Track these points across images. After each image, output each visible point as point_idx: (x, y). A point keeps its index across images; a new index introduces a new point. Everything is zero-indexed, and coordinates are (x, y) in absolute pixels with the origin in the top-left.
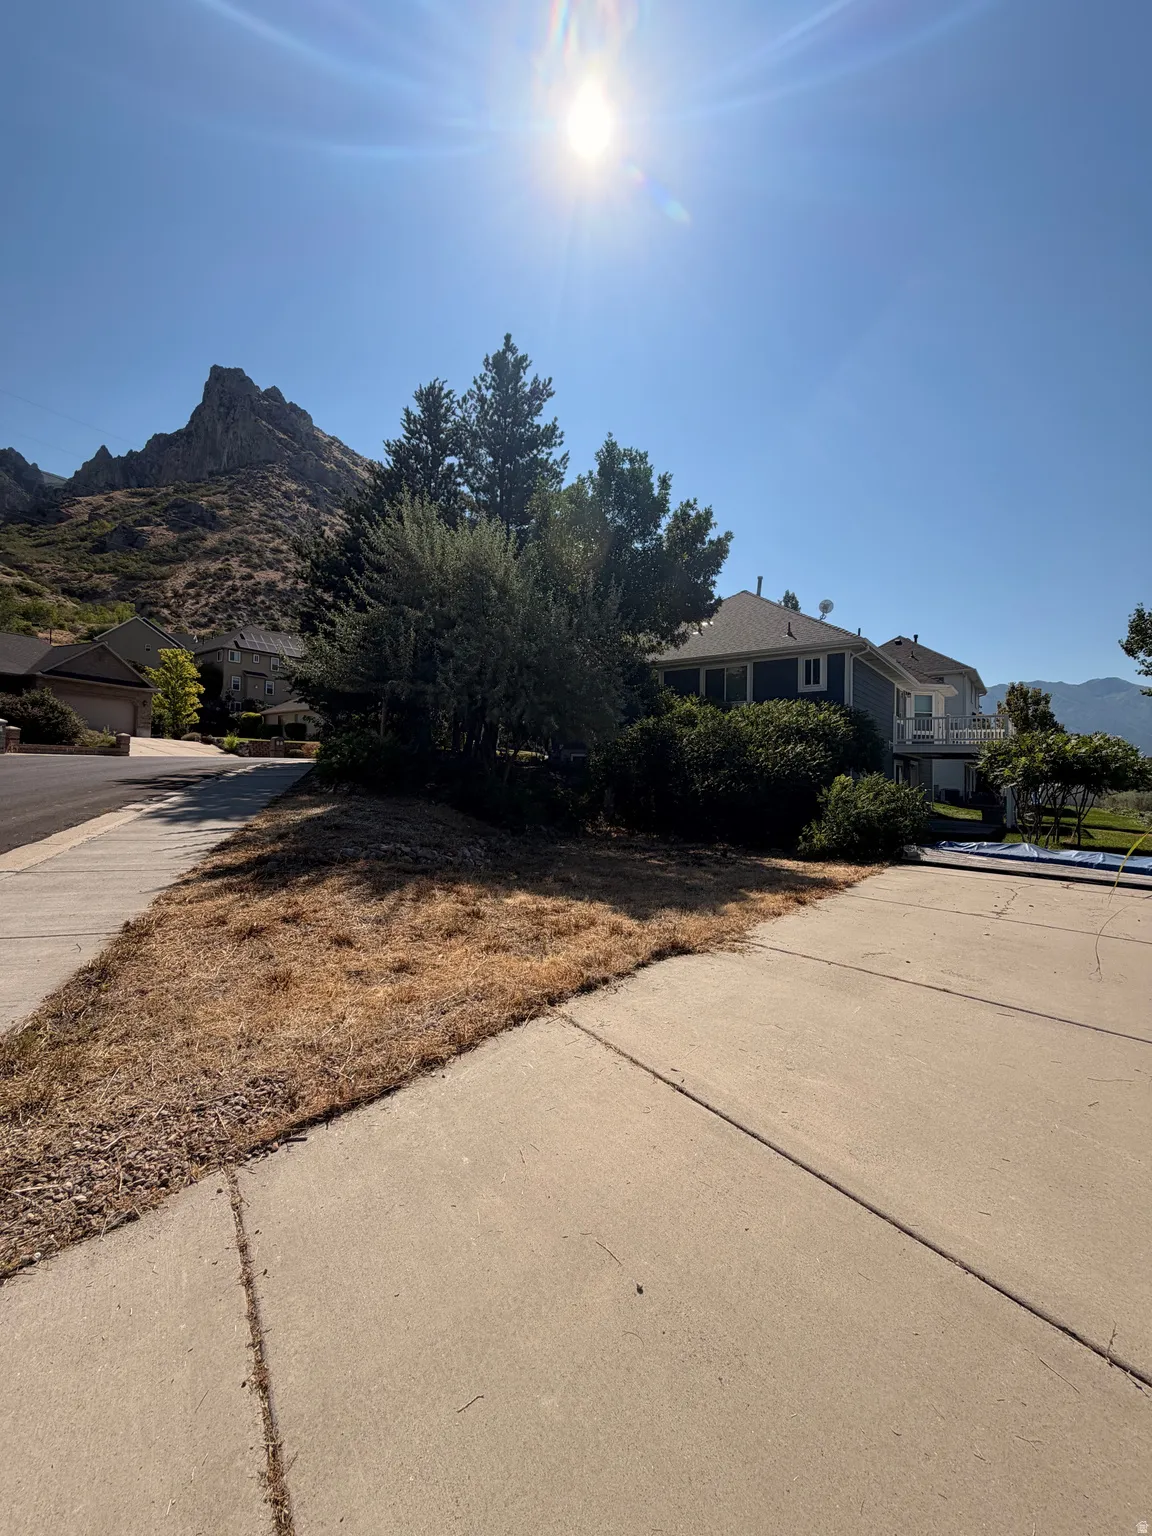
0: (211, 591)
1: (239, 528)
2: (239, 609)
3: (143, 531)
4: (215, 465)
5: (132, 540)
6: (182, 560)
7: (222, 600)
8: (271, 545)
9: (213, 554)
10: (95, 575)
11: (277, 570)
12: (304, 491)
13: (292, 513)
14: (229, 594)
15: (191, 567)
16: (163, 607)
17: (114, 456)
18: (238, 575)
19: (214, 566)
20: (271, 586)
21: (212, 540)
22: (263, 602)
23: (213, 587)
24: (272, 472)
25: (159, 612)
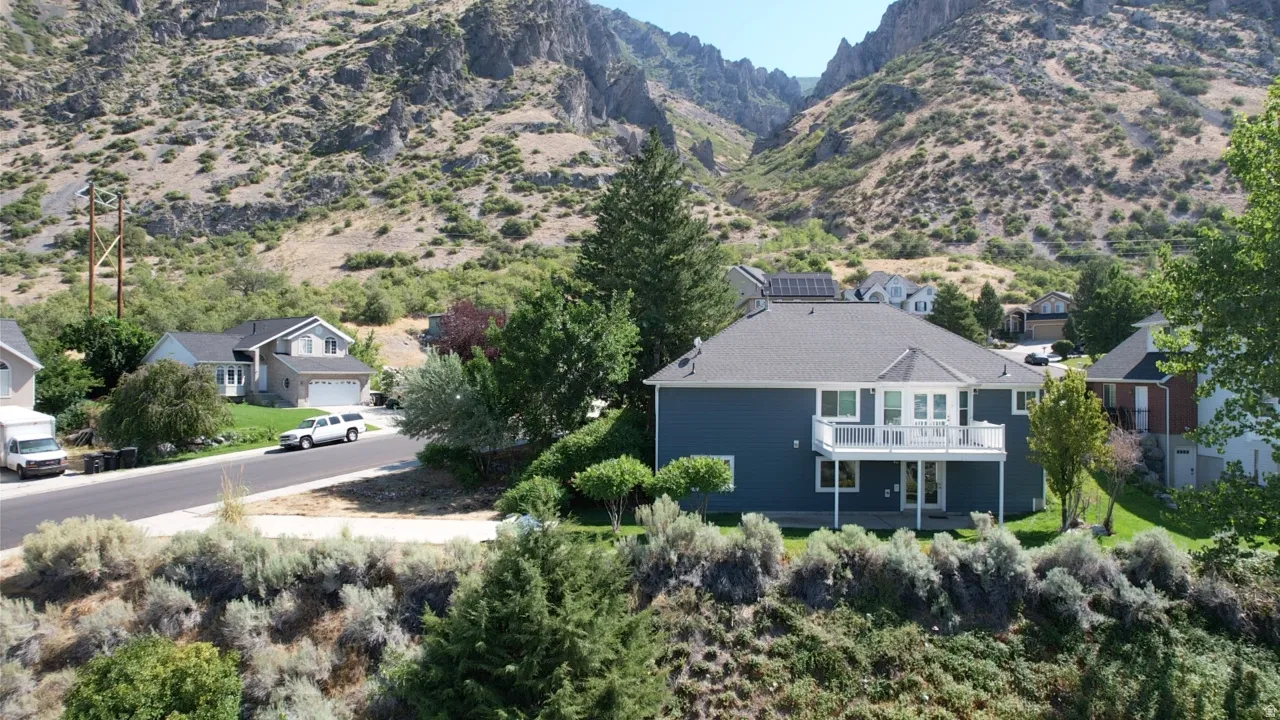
0: (899, 186)
1: (940, 99)
2: (927, 200)
3: (847, 133)
4: (939, 20)
5: (836, 144)
6: (877, 156)
7: (909, 194)
8: (974, 110)
9: (909, 138)
10: (801, 194)
11: (977, 139)
12: (1028, 20)
13: (1006, 57)
14: (917, 185)
15: (886, 159)
16: (849, 215)
17: (853, 44)
18: (930, 158)
19: (905, 154)
20: (967, 163)
21: (910, 121)
22: (955, 185)
23: (901, 181)
24: (992, 10)
25: (843, 224)
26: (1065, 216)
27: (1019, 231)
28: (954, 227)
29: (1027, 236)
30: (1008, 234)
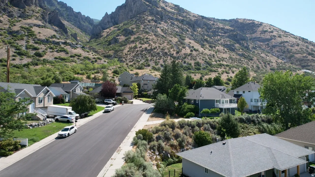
0: (133, 52)
1: (138, 34)
2: (139, 56)
3: (118, 38)
4: (132, 14)
5: (116, 41)
6: (126, 45)
7: (135, 55)
8: (146, 37)
9: (133, 42)
10: (110, 51)
11: (147, 44)
12: (153, 19)
13: (150, 26)
14: (137, 53)
15: (128, 46)
16: (123, 58)
17: (109, 14)
18: (138, 47)
19: (133, 45)
20: (146, 49)
21: (132, 38)
22: (144, 53)
23: (133, 51)
24: (145, 15)
25: (122, 60)
26: (166, 62)
27: (158, 65)
28: (145, 63)
29: (159, 66)
30: (156, 65)
